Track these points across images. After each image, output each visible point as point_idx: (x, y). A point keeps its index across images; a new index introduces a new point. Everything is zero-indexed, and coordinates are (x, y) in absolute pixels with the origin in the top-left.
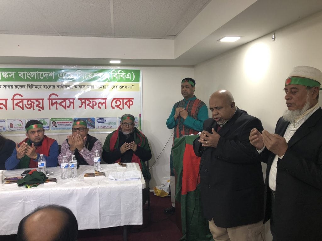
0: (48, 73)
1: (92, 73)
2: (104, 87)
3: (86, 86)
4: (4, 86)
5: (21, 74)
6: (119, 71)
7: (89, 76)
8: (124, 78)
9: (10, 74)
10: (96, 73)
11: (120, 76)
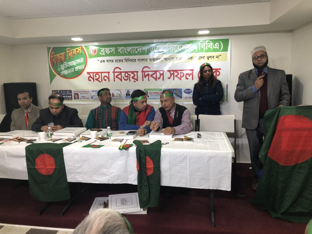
0: (141, 48)
1: (180, 45)
2: (191, 58)
3: (175, 59)
4: (107, 61)
5: (120, 49)
6: (208, 41)
7: (178, 48)
8: (212, 48)
9: (111, 50)
10: (185, 45)
11: (208, 47)
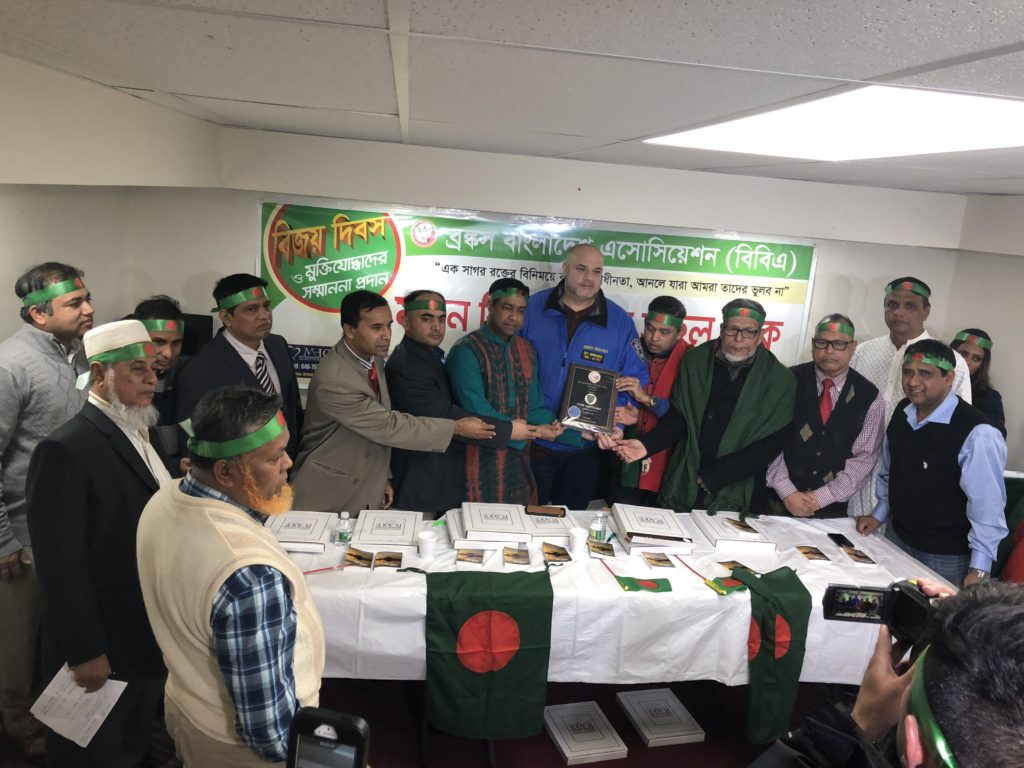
1: (688, 248)
2: (710, 286)
3: (667, 283)
4: (466, 269)
5: (509, 238)
6: (760, 246)
7: (679, 255)
8: (767, 265)
10: (699, 249)
11: (758, 262)
